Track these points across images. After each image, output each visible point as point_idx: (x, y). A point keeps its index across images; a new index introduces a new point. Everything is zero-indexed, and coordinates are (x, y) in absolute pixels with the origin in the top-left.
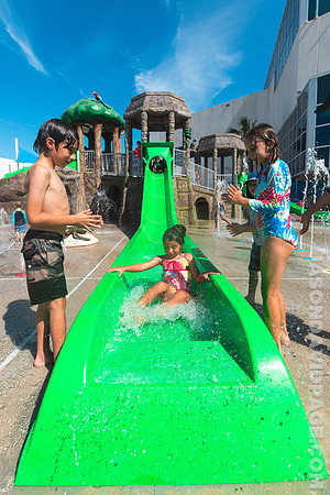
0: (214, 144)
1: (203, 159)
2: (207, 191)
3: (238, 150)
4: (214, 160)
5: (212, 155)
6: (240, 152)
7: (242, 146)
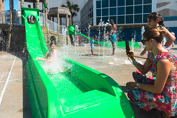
0: (57, 11)
1: (52, 18)
2: (55, 33)
3: (68, 15)
4: (57, 19)
5: (56, 16)
6: (69, 16)
7: (70, 14)
